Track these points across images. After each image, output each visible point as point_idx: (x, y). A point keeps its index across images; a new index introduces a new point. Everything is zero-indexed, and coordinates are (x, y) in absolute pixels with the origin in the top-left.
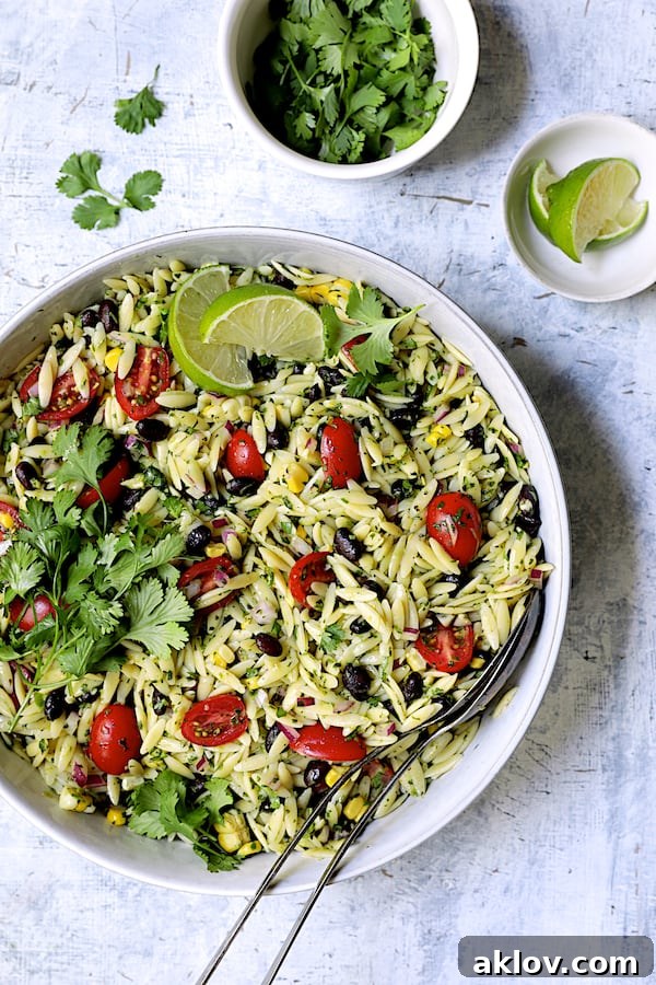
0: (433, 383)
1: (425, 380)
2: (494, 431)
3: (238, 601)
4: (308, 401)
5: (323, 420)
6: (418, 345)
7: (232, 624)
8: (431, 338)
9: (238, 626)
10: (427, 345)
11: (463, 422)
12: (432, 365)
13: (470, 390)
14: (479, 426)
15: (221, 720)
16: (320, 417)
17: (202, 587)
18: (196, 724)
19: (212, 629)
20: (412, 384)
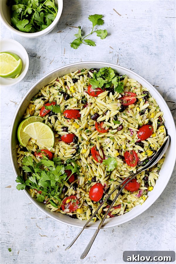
0: (59, 88)
1: (58, 90)
2: (74, 76)
3: (103, 147)
4: (57, 120)
5: (63, 117)
6: (49, 90)
7: (108, 149)
8: (48, 87)
9: (109, 148)
10: (49, 88)
11: (70, 83)
12: (55, 88)
13: (63, 80)
14: (72, 79)
15: (131, 157)
16: (62, 118)
17: (98, 155)
18: (131, 163)
19: (109, 155)
20: (58, 93)
